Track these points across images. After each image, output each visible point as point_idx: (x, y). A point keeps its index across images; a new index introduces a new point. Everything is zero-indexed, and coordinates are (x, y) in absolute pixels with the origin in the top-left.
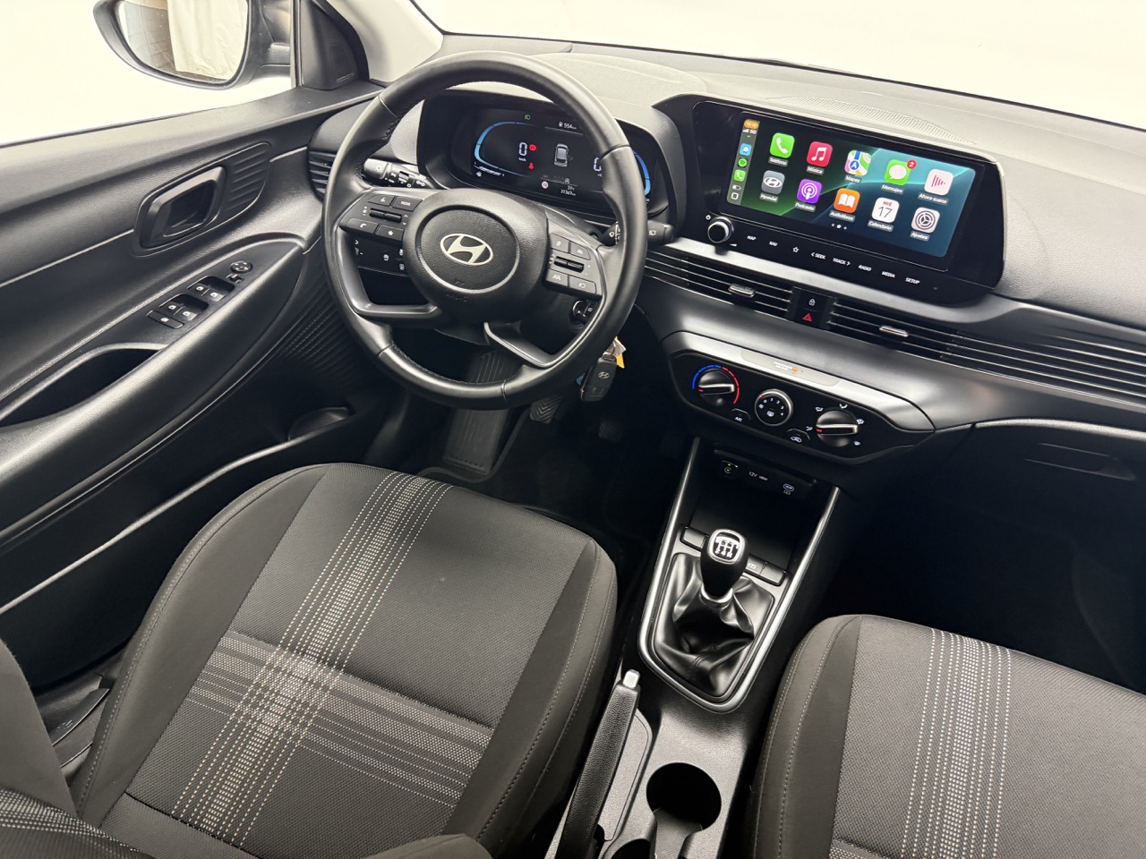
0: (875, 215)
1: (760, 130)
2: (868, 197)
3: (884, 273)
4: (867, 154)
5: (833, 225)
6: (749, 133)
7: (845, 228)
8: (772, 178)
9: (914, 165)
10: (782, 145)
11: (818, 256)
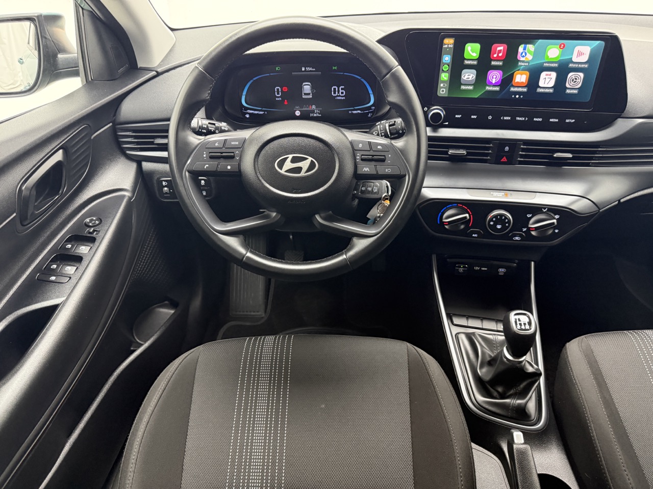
0: (541, 84)
1: (455, 44)
2: (535, 74)
3: (551, 120)
4: (531, 45)
5: (513, 96)
6: (448, 48)
7: (522, 97)
8: (467, 74)
9: (564, 47)
10: (472, 51)
11: (505, 118)
